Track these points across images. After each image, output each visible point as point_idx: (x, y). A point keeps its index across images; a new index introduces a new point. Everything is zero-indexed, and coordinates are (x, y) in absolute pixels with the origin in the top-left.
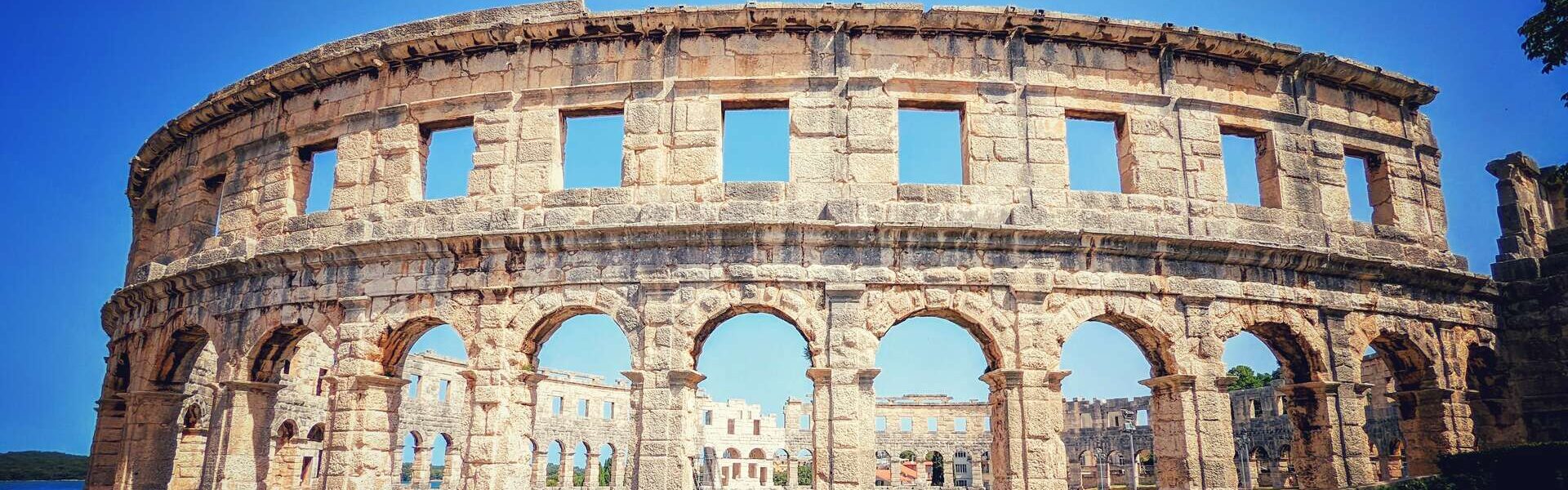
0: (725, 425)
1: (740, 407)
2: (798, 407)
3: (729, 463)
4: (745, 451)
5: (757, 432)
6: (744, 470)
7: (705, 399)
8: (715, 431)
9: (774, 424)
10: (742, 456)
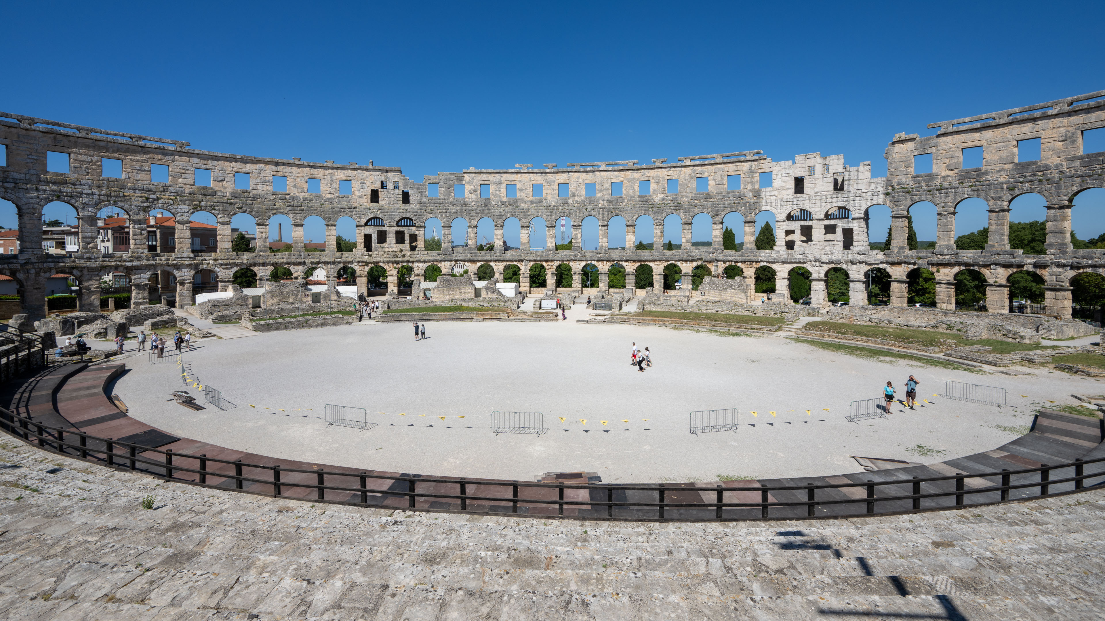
0: (792, 184)
1: (811, 162)
2: (911, 145)
3: (796, 226)
4: (818, 211)
5: (838, 187)
6: (818, 233)
7: (763, 161)
8: (776, 193)
9: (868, 175)
10: (815, 217)
